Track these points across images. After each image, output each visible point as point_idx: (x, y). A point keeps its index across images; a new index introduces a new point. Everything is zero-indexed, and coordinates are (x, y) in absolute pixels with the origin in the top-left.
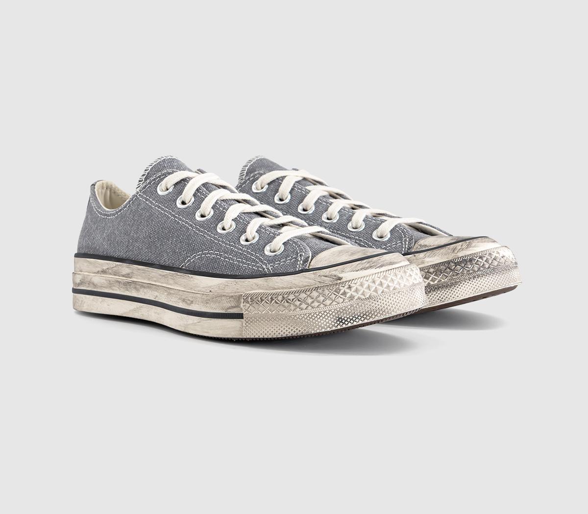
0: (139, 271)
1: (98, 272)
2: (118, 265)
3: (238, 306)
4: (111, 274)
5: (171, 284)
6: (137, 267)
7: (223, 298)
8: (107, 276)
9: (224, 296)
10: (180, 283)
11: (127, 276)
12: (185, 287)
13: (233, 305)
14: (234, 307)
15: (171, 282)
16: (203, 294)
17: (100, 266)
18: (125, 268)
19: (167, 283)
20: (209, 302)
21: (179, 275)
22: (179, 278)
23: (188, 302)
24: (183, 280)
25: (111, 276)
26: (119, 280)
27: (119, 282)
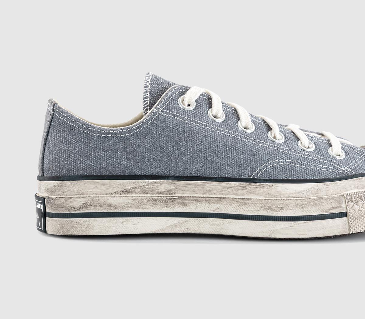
0: (188, 186)
1: (117, 193)
2: (152, 183)
3: (339, 206)
4: (138, 193)
5: (243, 195)
6: (186, 183)
7: (323, 201)
8: (133, 195)
9: (322, 198)
10: (256, 193)
11: (169, 192)
12: (265, 195)
13: (334, 205)
14: (336, 208)
15: (244, 192)
16: (297, 200)
17: (119, 186)
18: (164, 185)
19: (237, 194)
20: (306, 206)
21: (254, 185)
22: (255, 188)
23: (276, 209)
24: (262, 189)
25: (139, 195)
26: (153, 198)
27: (155, 200)
